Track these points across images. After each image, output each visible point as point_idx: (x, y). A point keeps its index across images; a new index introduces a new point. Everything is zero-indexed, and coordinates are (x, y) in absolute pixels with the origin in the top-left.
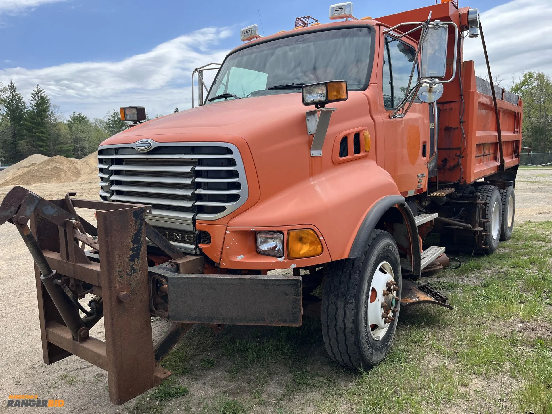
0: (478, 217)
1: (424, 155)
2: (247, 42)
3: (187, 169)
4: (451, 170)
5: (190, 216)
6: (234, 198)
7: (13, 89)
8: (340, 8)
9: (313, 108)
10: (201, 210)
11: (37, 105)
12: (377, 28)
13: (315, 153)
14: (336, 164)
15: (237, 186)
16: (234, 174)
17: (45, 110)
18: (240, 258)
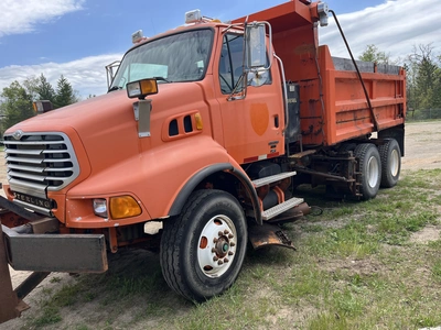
0: (351, 169)
1: (277, 125)
2: (137, 44)
3: (38, 152)
4: (316, 134)
5: (43, 188)
6: (69, 174)
7: (43, 79)
8: (191, 15)
9: (137, 99)
10: (51, 183)
11: (62, 91)
12: (216, 29)
13: (142, 135)
14: (166, 141)
15: (69, 164)
16: (66, 155)
17: (69, 94)
18: (78, 220)
